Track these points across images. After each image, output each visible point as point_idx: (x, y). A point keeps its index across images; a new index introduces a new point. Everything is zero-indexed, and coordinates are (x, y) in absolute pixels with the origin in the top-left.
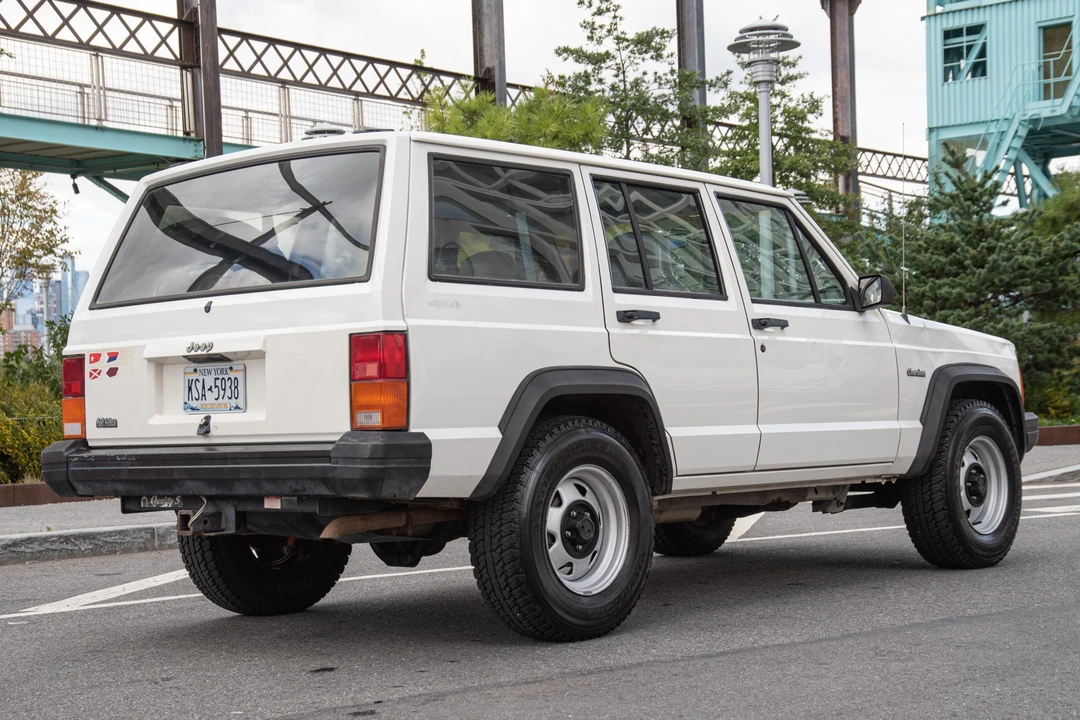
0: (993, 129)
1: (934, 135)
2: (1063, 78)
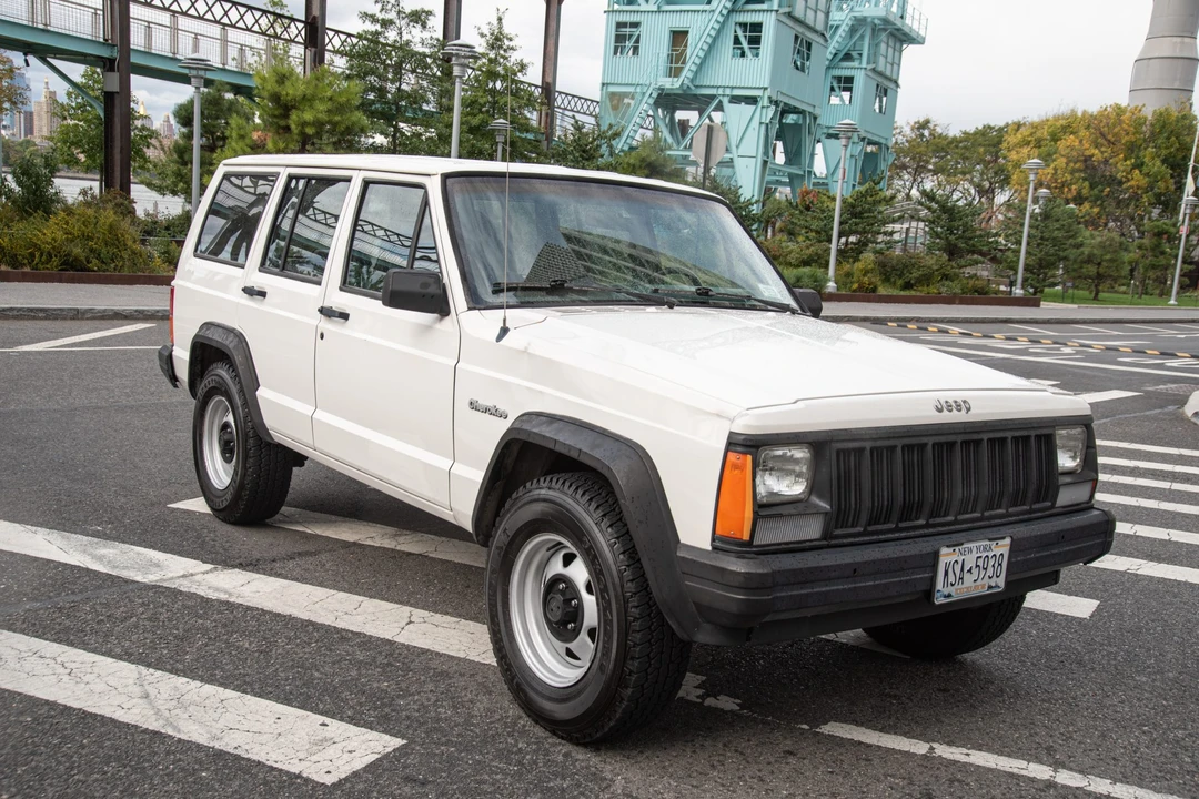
0: (638, 89)
1: (604, 87)
2: (680, 65)
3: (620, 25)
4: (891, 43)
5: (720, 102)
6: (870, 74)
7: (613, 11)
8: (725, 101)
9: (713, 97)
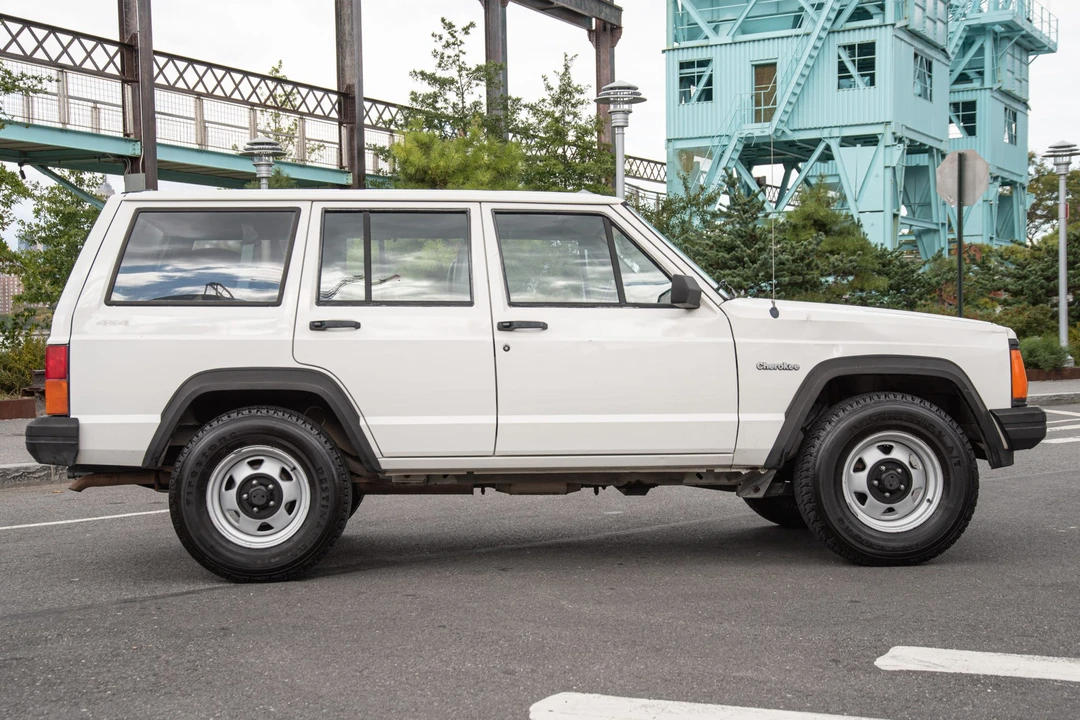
0: (716, 142)
1: (671, 144)
2: (770, 106)
3: (683, 65)
4: (1017, 55)
5: (828, 148)
6: (997, 95)
7: (674, 50)
8: (834, 145)
9: (816, 142)
